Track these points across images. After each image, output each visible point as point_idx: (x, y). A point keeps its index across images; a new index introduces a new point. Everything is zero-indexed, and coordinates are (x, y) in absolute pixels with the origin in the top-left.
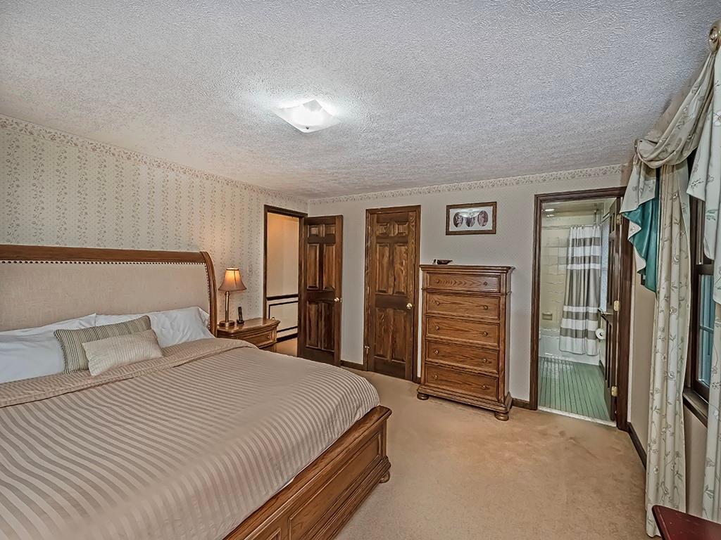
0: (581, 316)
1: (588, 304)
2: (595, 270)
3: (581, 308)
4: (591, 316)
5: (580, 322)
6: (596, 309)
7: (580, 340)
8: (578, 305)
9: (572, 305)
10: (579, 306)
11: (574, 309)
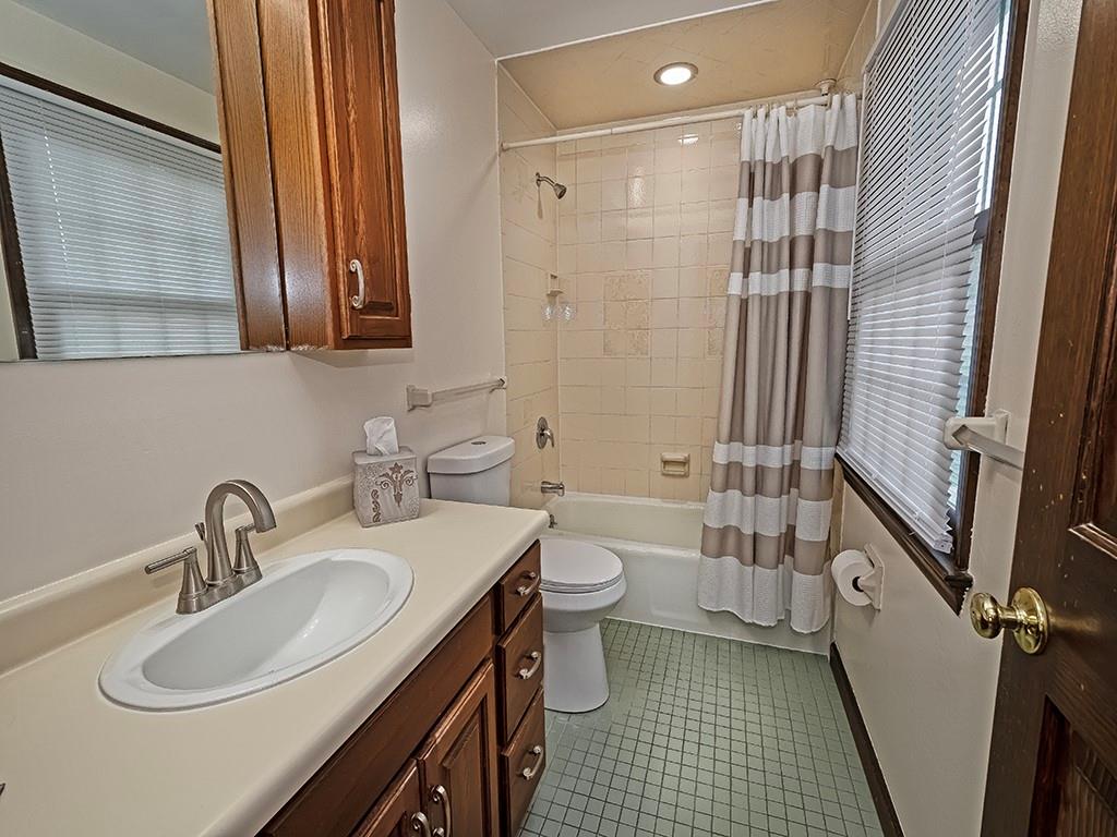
0: (772, 483)
1: (797, 433)
2: (829, 292)
3: (775, 451)
4: (808, 483)
5: (770, 504)
6: (828, 451)
7: (766, 575)
8: (763, 439)
9: (742, 440)
10: (767, 442)
11: (749, 456)
